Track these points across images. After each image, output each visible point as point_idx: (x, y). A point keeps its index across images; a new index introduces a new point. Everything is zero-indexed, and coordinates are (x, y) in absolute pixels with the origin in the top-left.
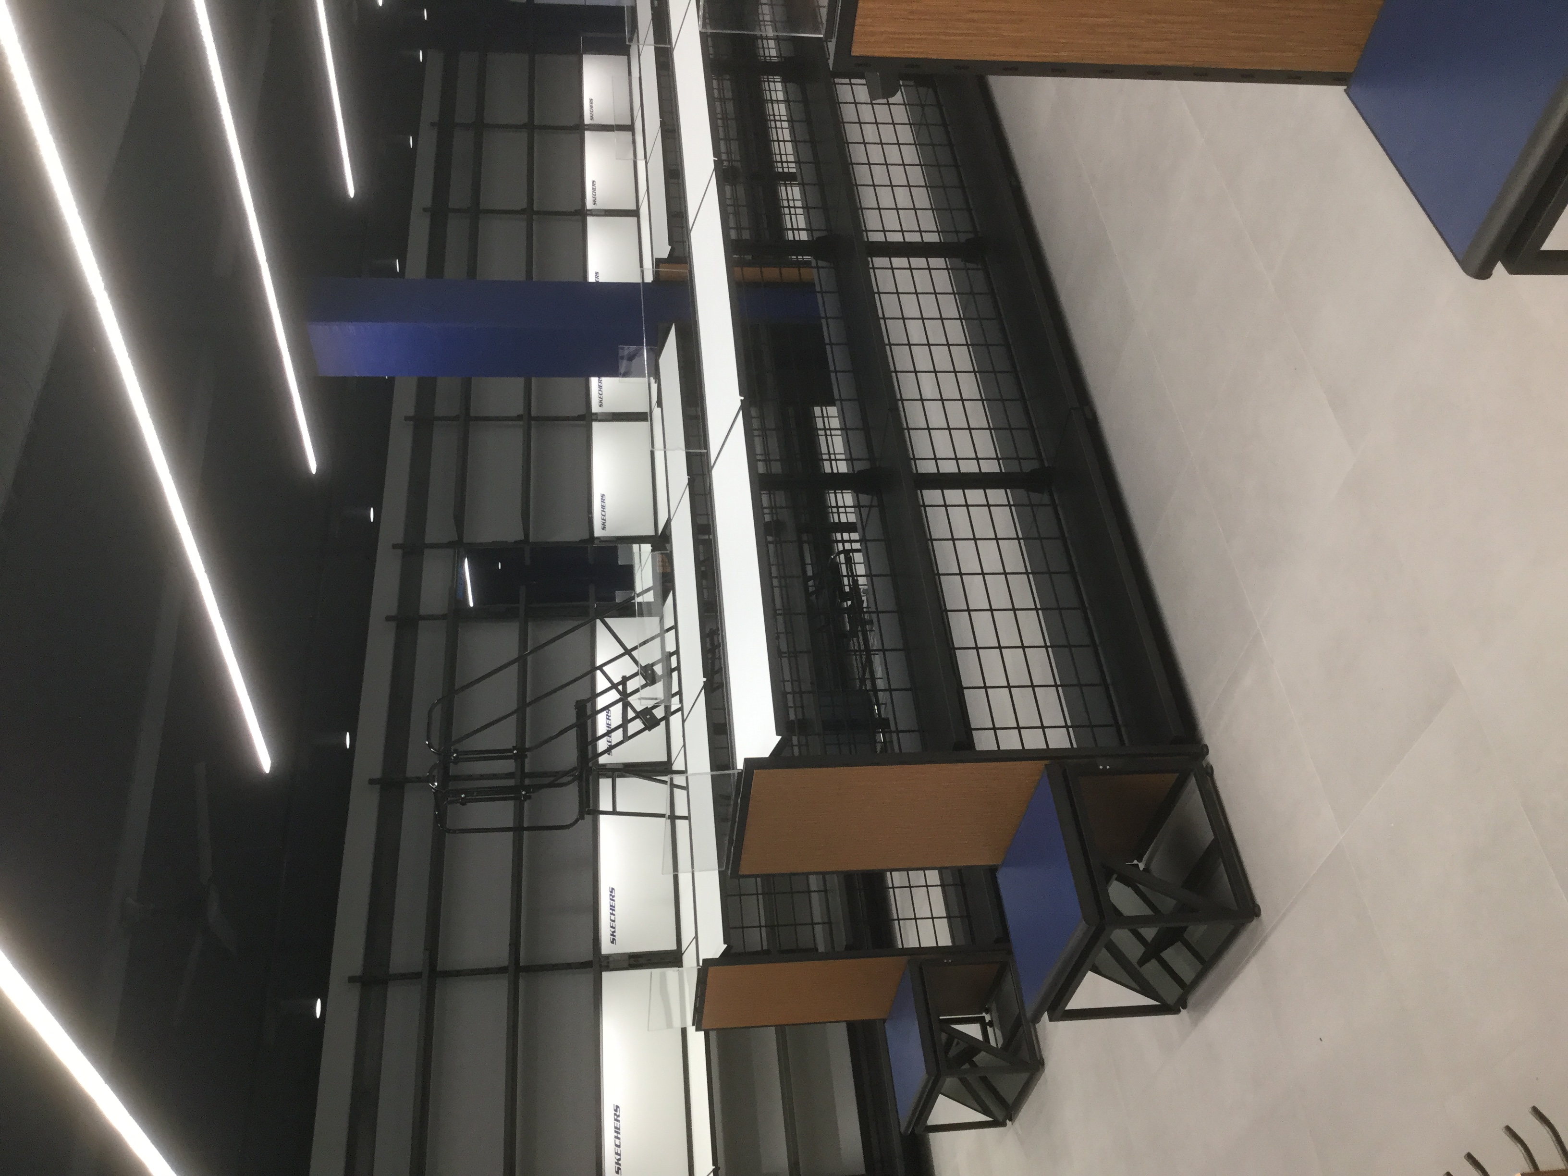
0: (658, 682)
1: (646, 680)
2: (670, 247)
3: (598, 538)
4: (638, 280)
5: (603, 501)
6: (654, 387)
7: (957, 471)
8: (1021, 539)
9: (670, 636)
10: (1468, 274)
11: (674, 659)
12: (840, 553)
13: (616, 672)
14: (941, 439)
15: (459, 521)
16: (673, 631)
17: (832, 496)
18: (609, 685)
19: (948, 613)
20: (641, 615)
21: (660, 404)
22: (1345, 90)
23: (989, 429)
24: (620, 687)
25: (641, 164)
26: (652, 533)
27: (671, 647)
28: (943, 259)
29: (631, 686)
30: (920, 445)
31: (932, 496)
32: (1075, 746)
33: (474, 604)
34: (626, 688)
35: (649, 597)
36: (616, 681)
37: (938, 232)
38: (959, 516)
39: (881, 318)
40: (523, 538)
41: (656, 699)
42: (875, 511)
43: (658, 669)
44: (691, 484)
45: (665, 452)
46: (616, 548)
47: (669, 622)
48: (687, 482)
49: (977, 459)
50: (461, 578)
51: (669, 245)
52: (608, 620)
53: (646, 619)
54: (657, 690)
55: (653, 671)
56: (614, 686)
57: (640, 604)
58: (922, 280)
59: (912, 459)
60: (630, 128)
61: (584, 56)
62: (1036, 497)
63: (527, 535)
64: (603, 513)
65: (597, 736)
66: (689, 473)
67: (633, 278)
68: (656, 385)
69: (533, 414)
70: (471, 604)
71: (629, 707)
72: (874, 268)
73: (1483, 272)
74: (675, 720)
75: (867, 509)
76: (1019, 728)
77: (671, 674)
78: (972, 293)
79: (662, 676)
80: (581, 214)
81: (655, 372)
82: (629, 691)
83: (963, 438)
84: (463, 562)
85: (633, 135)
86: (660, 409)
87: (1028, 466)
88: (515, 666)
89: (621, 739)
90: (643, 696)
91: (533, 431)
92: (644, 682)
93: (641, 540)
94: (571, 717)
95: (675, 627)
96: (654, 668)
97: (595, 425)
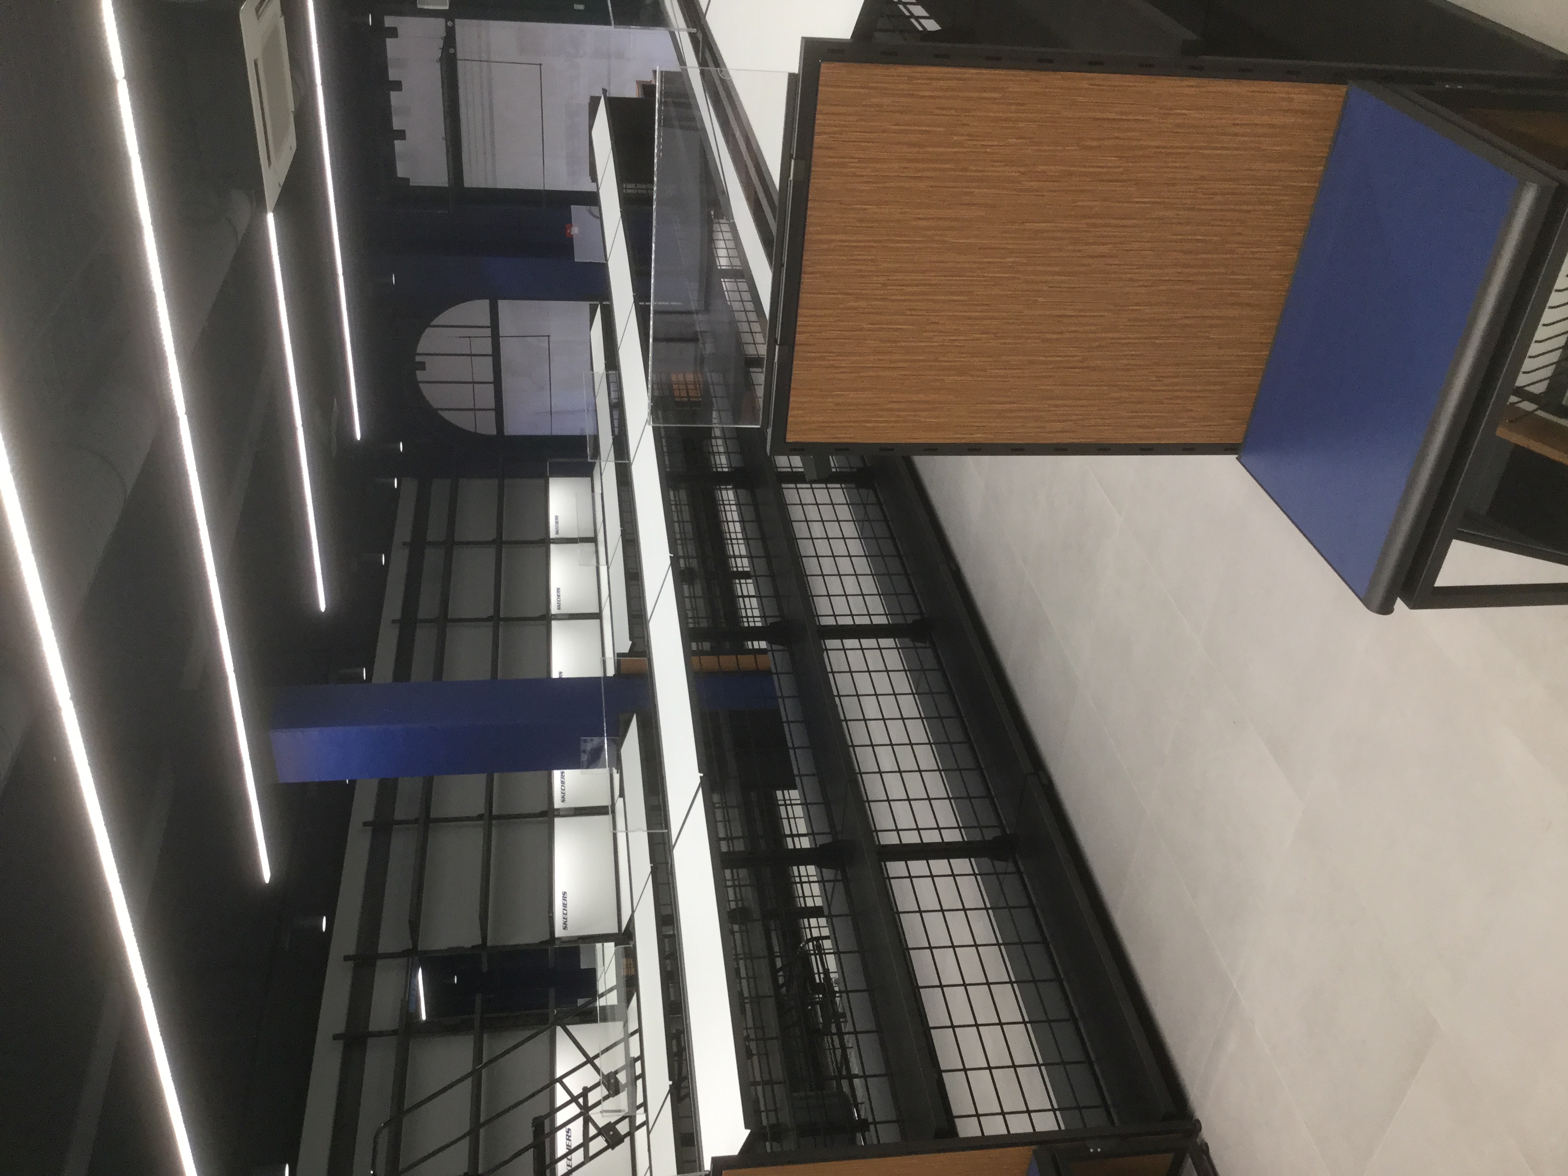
0: (622, 1092)
1: (608, 1090)
2: (631, 642)
3: (559, 939)
4: (599, 674)
5: (564, 898)
6: (616, 777)
7: (919, 841)
8: (990, 909)
9: (634, 1040)
10: (1372, 610)
11: (638, 1064)
12: (808, 941)
13: (576, 1084)
14: (901, 810)
15: (414, 926)
16: (637, 1035)
17: (795, 868)
18: (568, 1098)
19: (921, 990)
20: (604, 1019)
21: (622, 794)
22: (1237, 458)
23: (949, 798)
24: (581, 1100)
25: (603, 569)
26: (614, 930)
27: (635, 1052)
28: (892, 640)
29: (593, 1097)
30: (881, 817)
31: (896, 868)
32: (1063, 1127)
33: (427, 1017)
34: (587, 1100)
35: (612, 999)
36: (575, 1093)
37: (886, 615)
38: (924, 886)
39: (836, 696)
40: (480, 942)
41: (620, 1111)
42: (840, 886)
43: (622, 1077)
44: (654, 872)
45: (627, 834)
46: (578, 948)
47: (633, 1026)
48: (649, 870)
49: (939, 828)
50: (414, 990)
51: (630, 640)
52: (569, 1027)
53: (610, 1025)
54: (621, 1101)
55: (617, 1081)
56: (574, 1099)
57: (603, 1008)
58: (874, 660)
59: (874, 831)
60: (593, 540)
61: (550, 478)
62: (1000, 866)
63: (484, 938)
64: (565, 912)
65: (556, 1158)
66: (652, 860)
67: (595, 672)
68: (619, 775)
69: (494, 812)
70: (424, 1017)
71: (590, 1123)
72: (827, 650)
73: (1386, 609)
74: (640, 1135)
75: (832, 884)
76: (1003, 1113)
77: (636, 1083)
78: (923, 670)
79: (626, 1085)
80: (545, 619)
81: (617, 763)
82: (590, 1104)
83: (921, 808)
84: (418, 971)
85: (596, 546)
86: (622, 799)
87: (990, 835)
88: (468, 1082)
89: (582, 1160)
90: (605, 1109)
91: (494, 830)
92: (606, 1093)
93: (604, 938)
94: (528, 1138)
95: (639, 1031)
96: (617, 1076)
97: (557, 820)
